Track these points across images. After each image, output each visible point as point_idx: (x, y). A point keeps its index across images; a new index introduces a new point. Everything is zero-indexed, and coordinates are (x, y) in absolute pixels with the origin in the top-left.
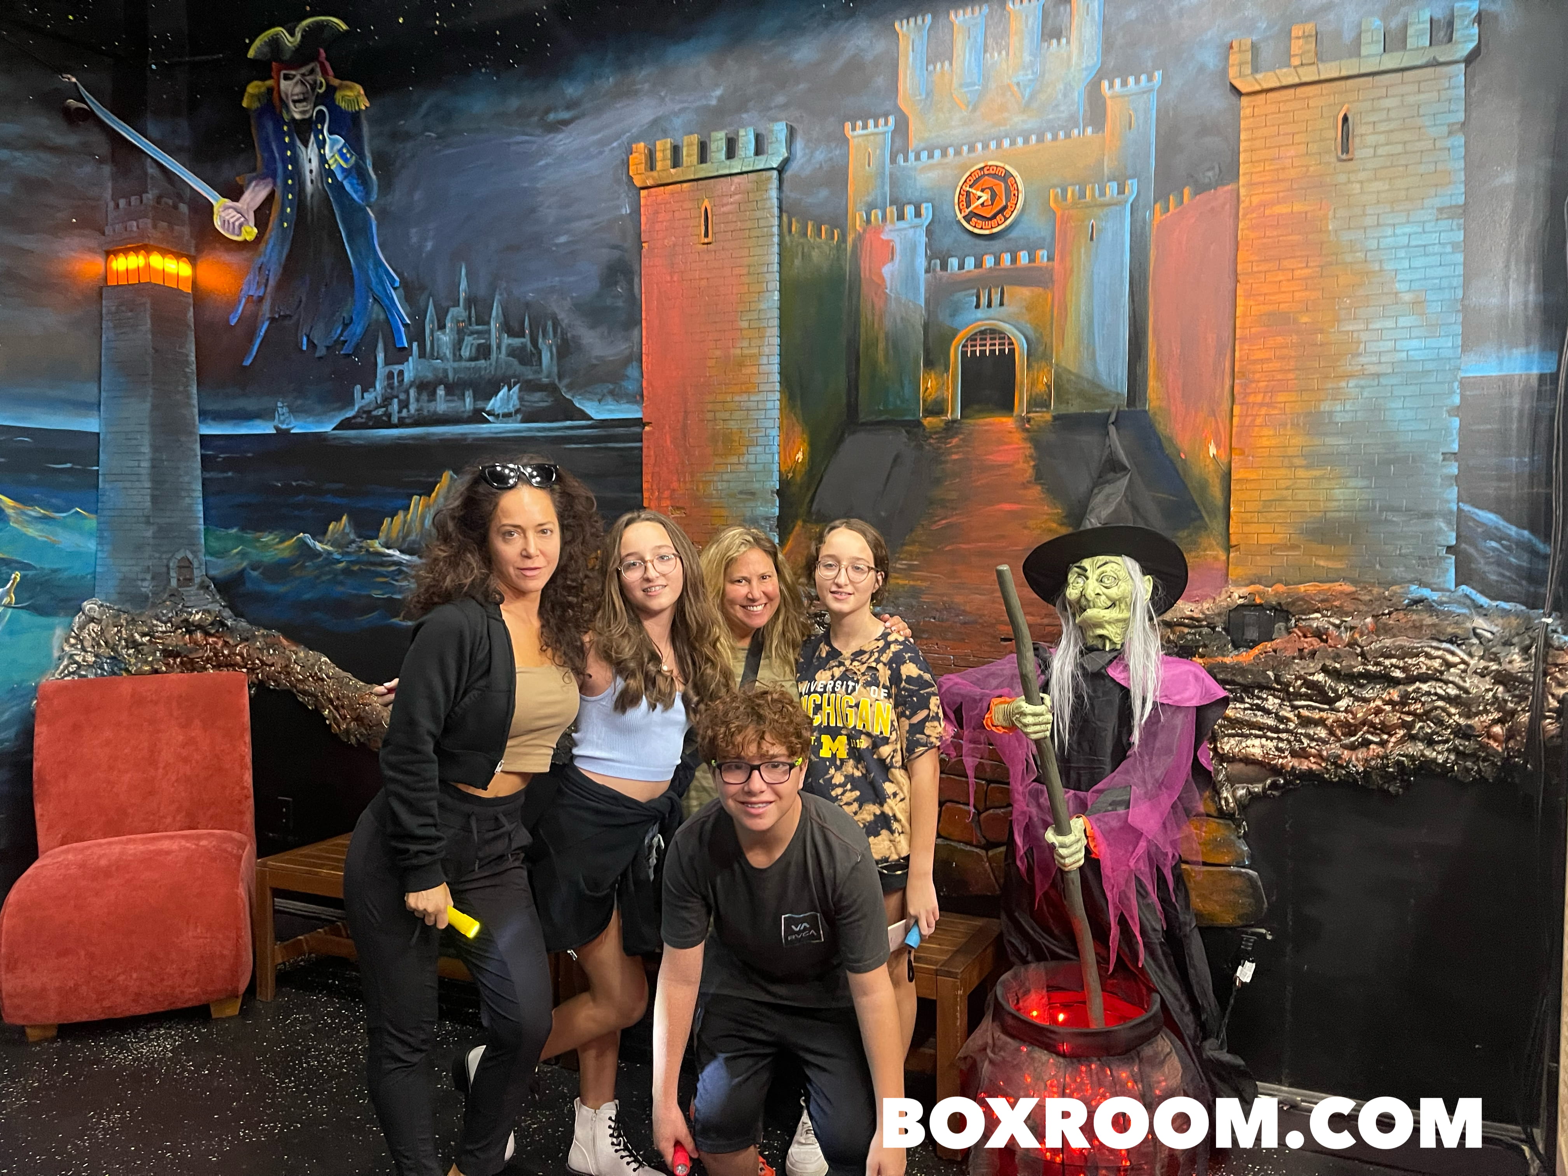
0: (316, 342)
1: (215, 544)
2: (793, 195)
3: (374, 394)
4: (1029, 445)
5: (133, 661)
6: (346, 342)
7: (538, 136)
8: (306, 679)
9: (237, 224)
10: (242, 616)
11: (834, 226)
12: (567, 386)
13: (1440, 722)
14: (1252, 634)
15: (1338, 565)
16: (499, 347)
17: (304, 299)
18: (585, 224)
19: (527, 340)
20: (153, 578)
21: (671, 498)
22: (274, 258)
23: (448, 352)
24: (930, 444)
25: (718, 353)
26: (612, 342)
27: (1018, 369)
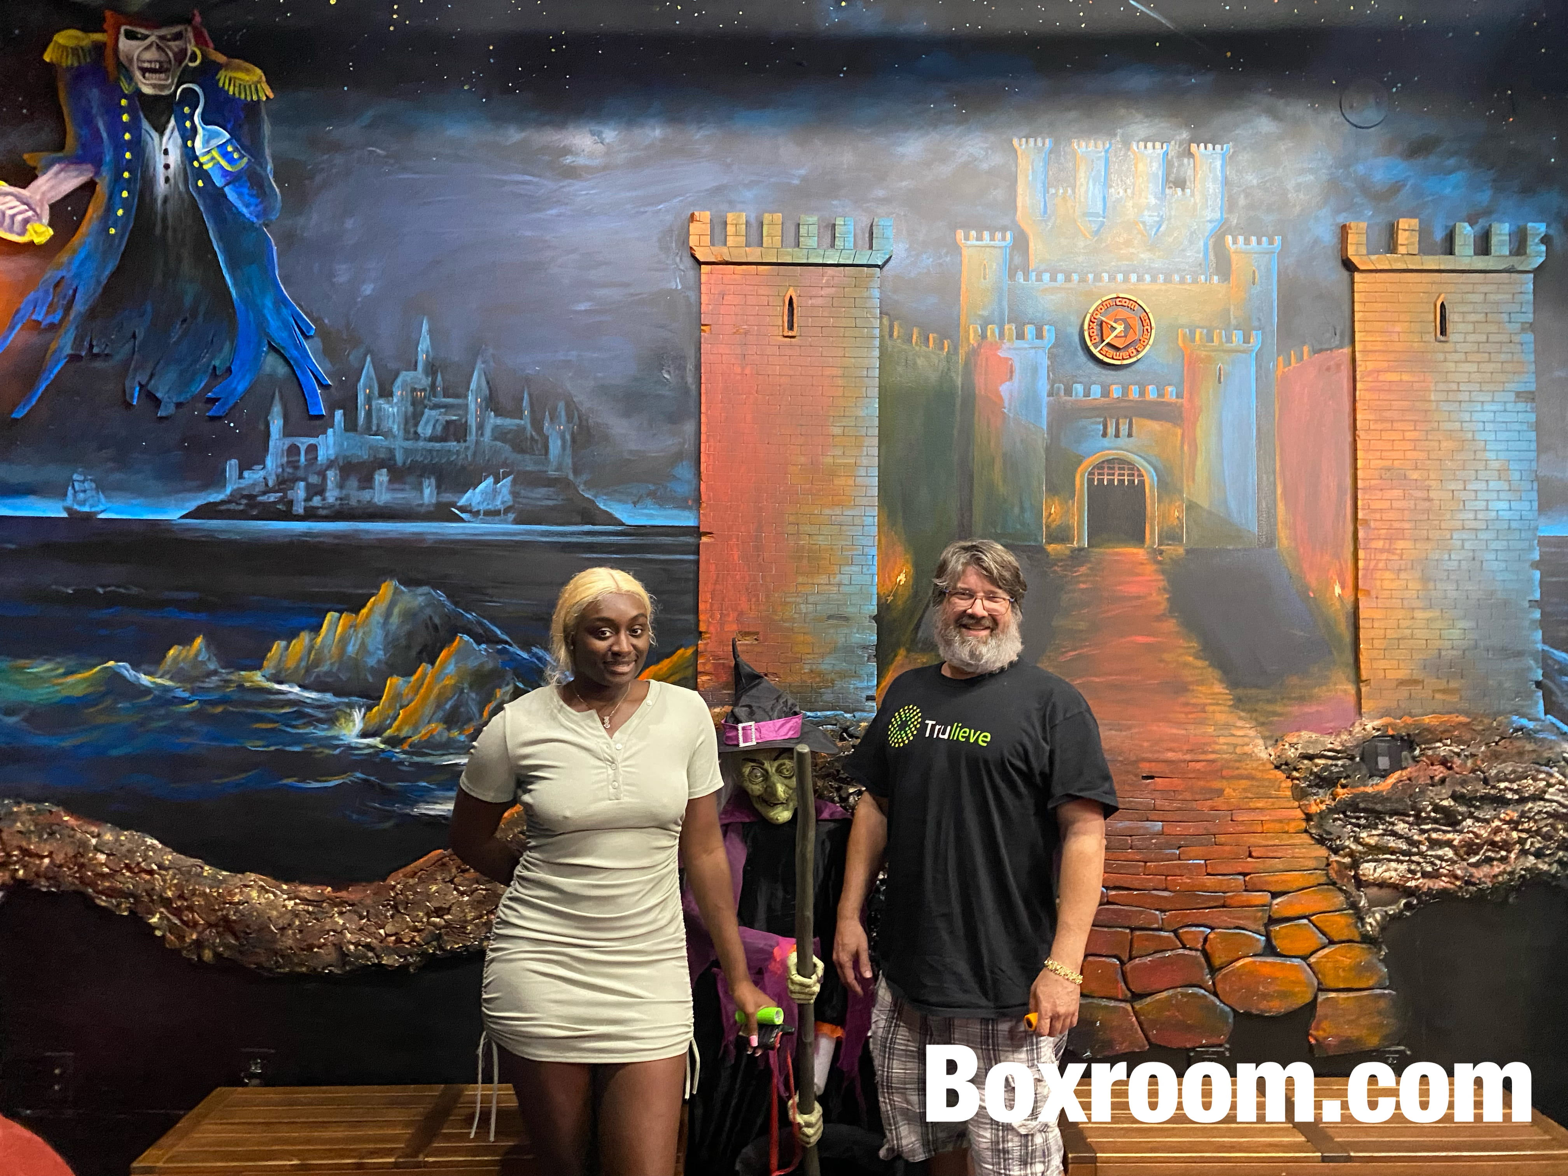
0: (159, 395)
2: (895, 297)
3: (262, 473)
4: (1161, 577)
6: (217, 400)
9: (19, 218)
11: (943, 335)
12: (585, 483)
14: (1385, 763)
15: (1452, 699)
16: (481, 427)
17: (140, 337)
18: (614, 293)
19: (526, 422)
21: (738, 621)
22: (87, 274)
23: (396, 427)
24: (1055, 572)
25: (802, 459)
26: (654, 435)
27: (1148, 501)
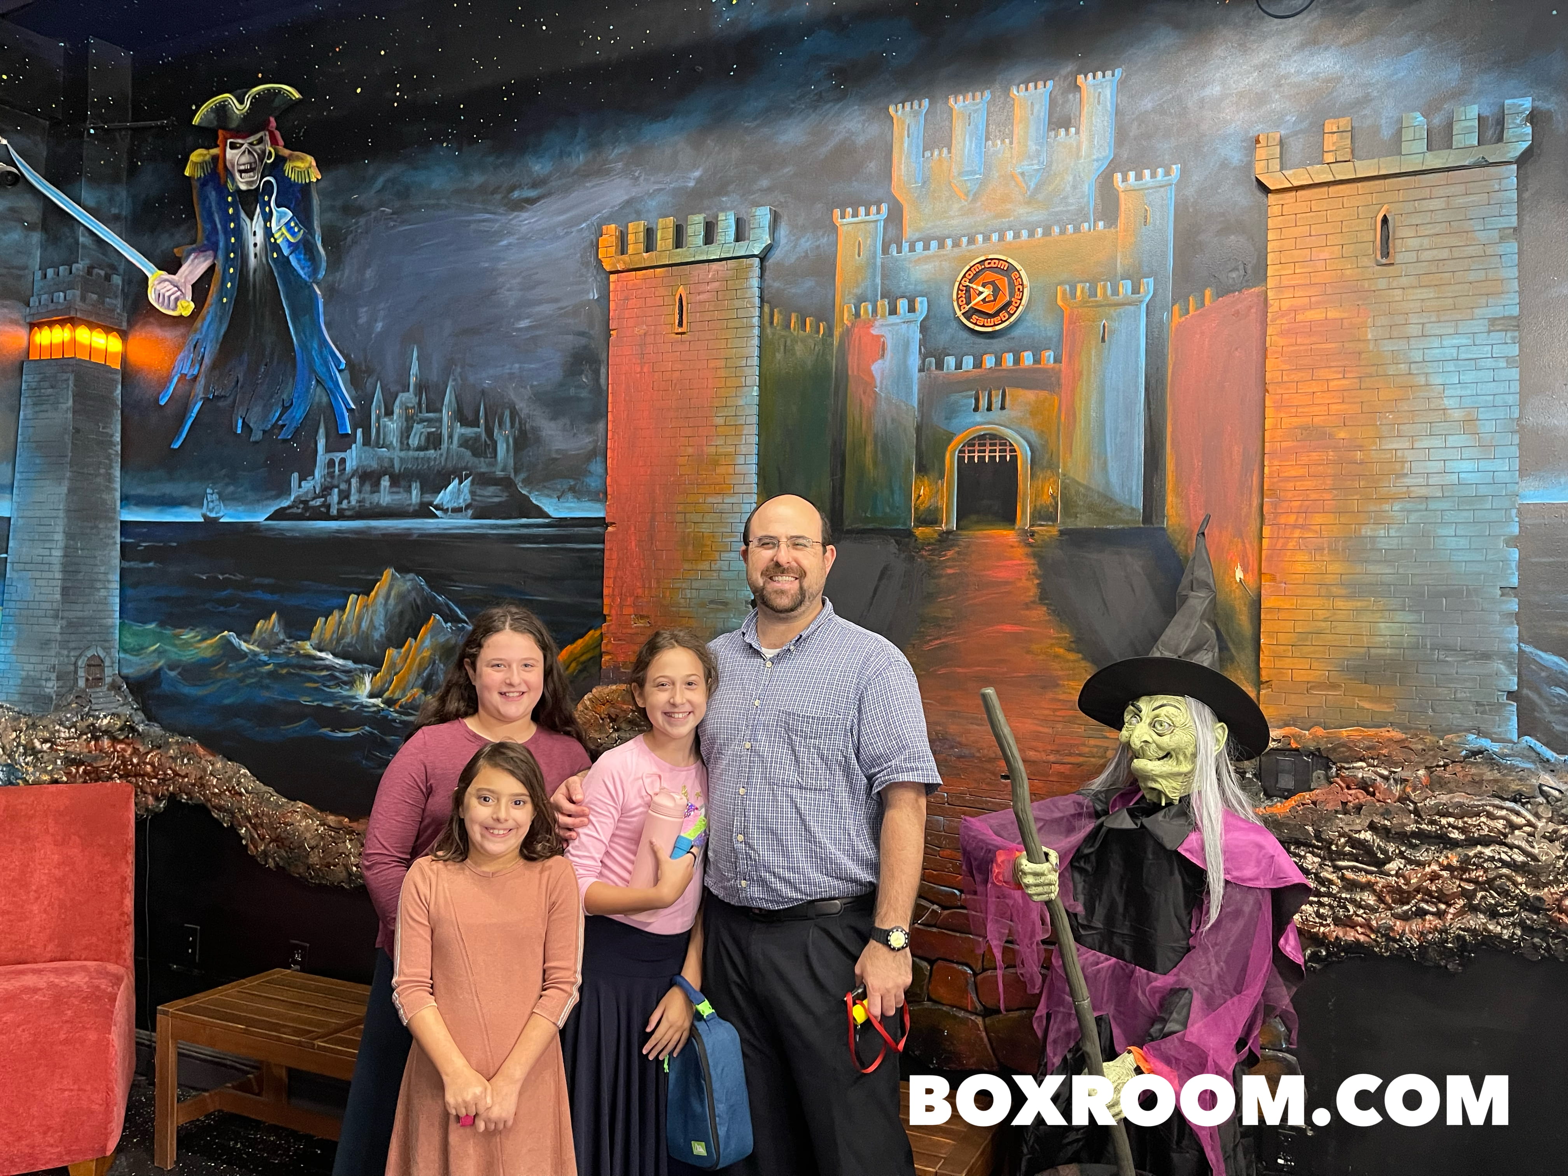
0: (251, 425)
1: (131, 641)
2: (776, 284)
3: (312, 483)
4: (1032, 562)
5: (31, 769)
6: (284, 426)
7: (501, 214)
8: (222, 793)
9: (173, 297)
10: (156, 721)
11: (819, 320)
12: (524, 481)
13: (1504, 893)
14: (1286, 781)
15: (1384, 708)
16: (451, 437)
17: (241, 379)
18: (547, 309)
19: (481, 430)
20: (58, 679)
21: (635, 605)
22: (212, 335)
23: (395, 441)
24: (922, 557)
25: (690, 450)
26: (575, 435)
27: (1020, 478)
